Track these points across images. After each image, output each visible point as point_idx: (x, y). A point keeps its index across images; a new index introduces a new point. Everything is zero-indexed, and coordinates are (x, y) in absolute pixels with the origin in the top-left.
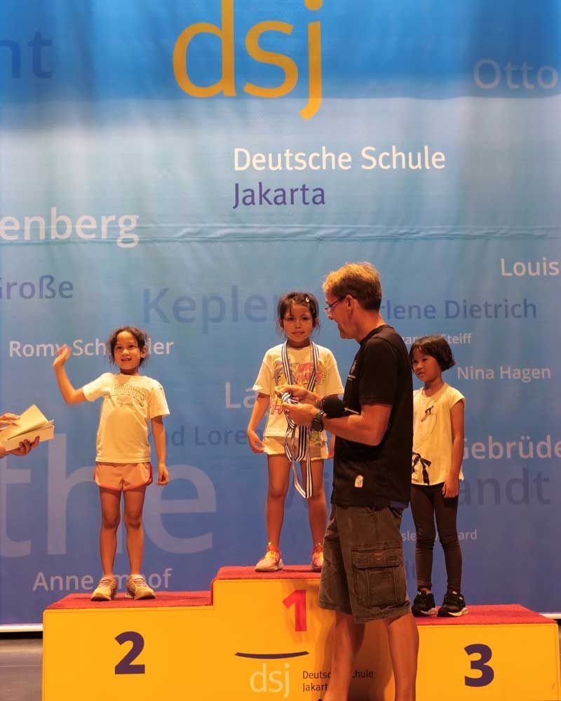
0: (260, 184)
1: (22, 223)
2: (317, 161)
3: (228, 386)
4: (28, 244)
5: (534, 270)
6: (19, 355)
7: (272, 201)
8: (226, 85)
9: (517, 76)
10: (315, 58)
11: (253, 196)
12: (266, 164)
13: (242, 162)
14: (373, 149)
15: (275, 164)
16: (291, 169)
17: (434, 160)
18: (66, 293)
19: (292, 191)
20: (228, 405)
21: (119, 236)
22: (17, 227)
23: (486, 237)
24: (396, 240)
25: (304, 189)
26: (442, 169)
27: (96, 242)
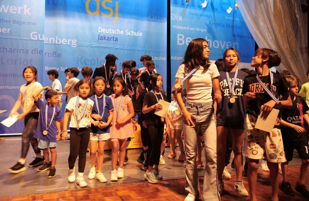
0: (104, 35)
1: (49, 39)
2: (116, 32)
4: (50, 44)
5: (158, 59)
7: (107, 40)
8: (97, 13)
9: (157, 18)
10: (117, 9)
11: (102, 38)
12: (106, 31)
13: (100, 30)
14: (128, 31)
16: (111, 33)
17: (140, 34)
18: (59, 56)
19: (111, 38)
21: (72, 44)
24: (132, 50)
25: (113, 38)
26: (142, 36)
27: (67, 45)
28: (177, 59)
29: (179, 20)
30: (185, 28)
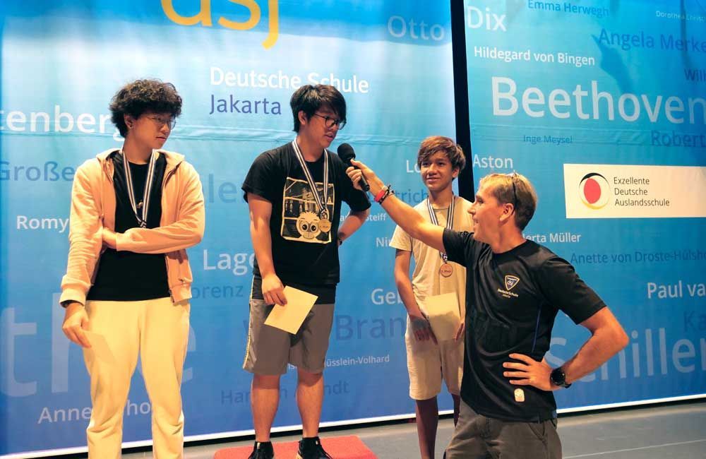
0: (231, 96)
1: (28, 118)
2: (275, 82)
3: (205, 252)
4: (34, 135)
6: (26, 228)
7: (241, 110)
8: (204, 16)
10: (274, 3)
11: (225, 105)
12: (236, 81)
13: (217, 79)
14: (317, 75)
15: (243, 81)
16: (255, 86)
17: (360, 86)
18: (67, 176)
19: (256, 103)
20: (206, 267)
22: (23, 120)
23: (396, 144)
25: (265, 102)
26: (366, 93)
27: (95, 136)
28: (493, 164)
29: (495, 29)
30: (516, 56)
